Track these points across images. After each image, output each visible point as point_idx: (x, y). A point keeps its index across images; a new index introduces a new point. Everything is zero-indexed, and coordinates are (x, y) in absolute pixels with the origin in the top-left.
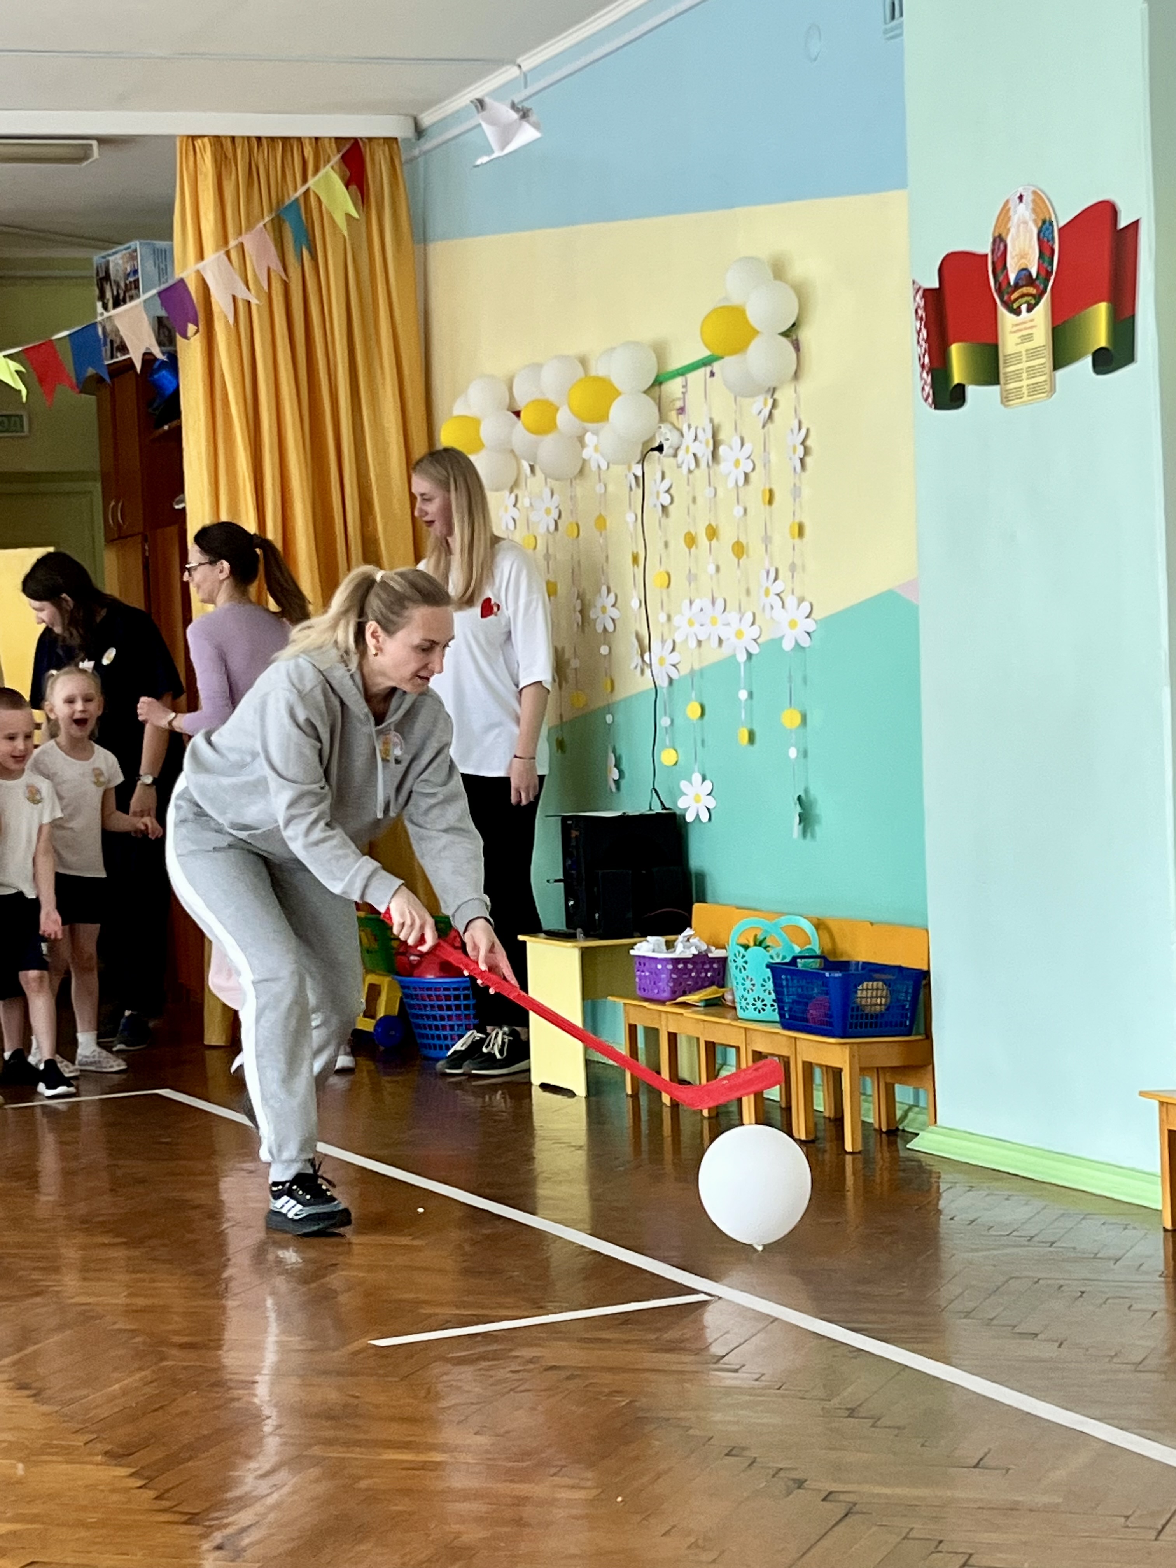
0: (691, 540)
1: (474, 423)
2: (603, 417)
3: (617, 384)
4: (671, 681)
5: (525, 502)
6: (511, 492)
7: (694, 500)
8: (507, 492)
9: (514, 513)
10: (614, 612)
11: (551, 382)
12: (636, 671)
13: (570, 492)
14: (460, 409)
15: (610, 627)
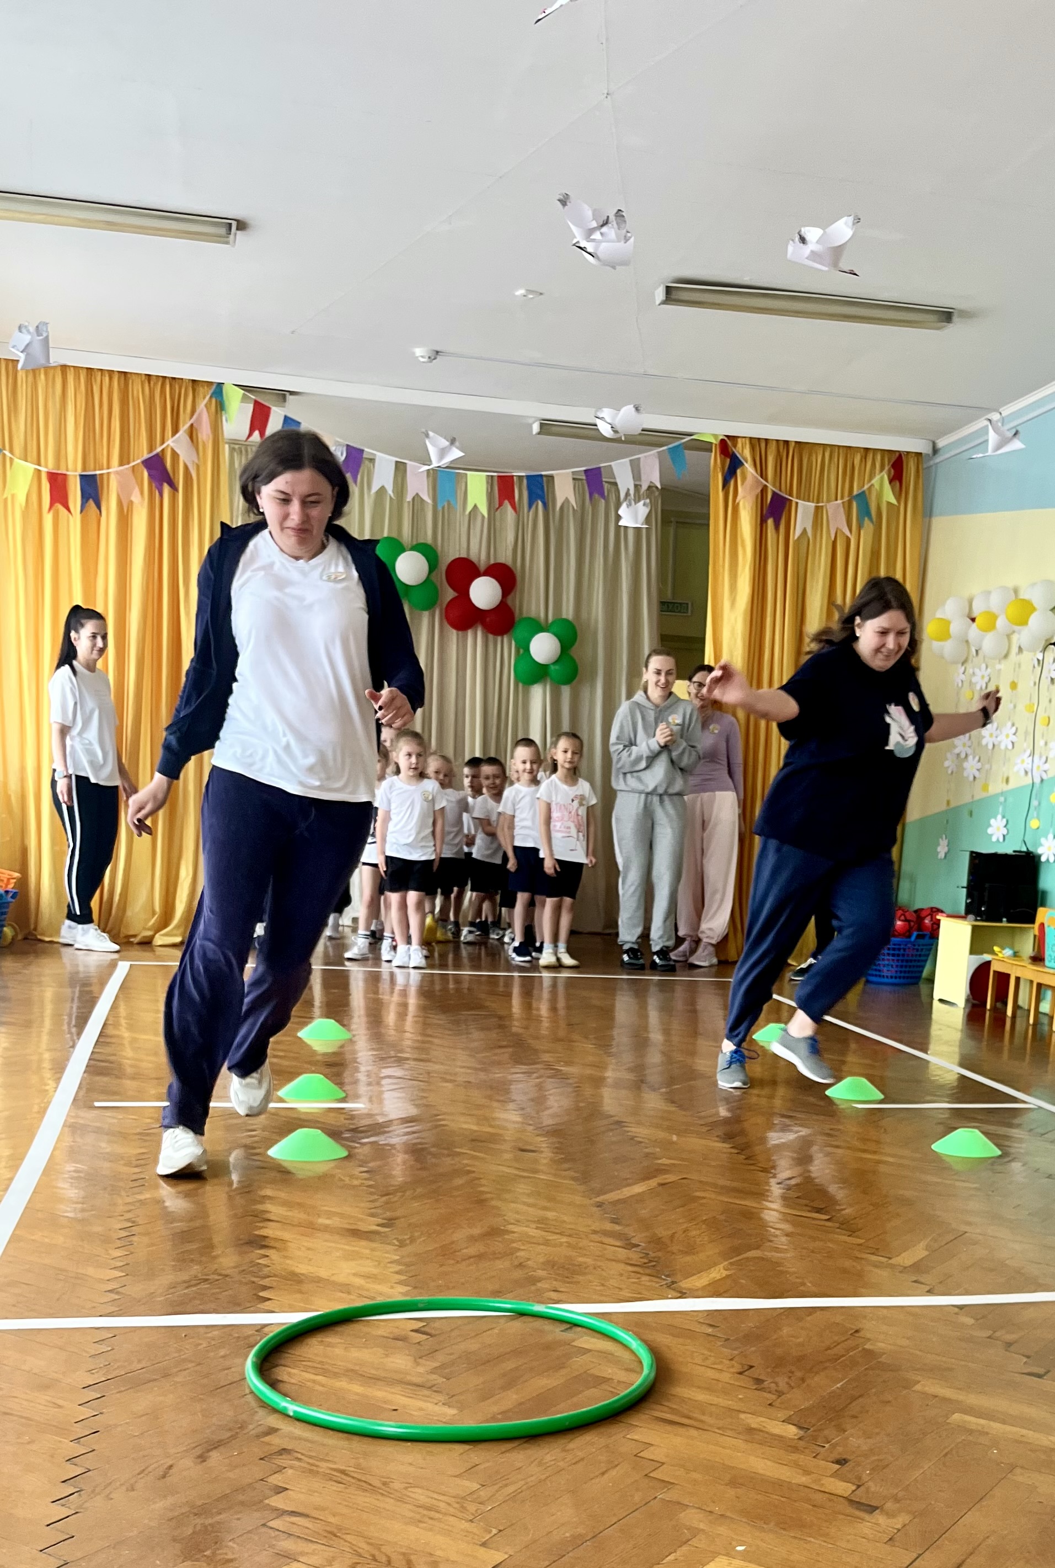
1: (947, 623)
2: (1024, 622)
3: (1035, 605)
4: (1042, 780)
5: (970, 671)
6: (963, 664)
8: (960, 665)
9: (963, 677)
10: (1014, 738)
11: (995, 602)
12: (1023, 773)
13: (998, 667)
14: (939, 615)
15: (1010, 746)
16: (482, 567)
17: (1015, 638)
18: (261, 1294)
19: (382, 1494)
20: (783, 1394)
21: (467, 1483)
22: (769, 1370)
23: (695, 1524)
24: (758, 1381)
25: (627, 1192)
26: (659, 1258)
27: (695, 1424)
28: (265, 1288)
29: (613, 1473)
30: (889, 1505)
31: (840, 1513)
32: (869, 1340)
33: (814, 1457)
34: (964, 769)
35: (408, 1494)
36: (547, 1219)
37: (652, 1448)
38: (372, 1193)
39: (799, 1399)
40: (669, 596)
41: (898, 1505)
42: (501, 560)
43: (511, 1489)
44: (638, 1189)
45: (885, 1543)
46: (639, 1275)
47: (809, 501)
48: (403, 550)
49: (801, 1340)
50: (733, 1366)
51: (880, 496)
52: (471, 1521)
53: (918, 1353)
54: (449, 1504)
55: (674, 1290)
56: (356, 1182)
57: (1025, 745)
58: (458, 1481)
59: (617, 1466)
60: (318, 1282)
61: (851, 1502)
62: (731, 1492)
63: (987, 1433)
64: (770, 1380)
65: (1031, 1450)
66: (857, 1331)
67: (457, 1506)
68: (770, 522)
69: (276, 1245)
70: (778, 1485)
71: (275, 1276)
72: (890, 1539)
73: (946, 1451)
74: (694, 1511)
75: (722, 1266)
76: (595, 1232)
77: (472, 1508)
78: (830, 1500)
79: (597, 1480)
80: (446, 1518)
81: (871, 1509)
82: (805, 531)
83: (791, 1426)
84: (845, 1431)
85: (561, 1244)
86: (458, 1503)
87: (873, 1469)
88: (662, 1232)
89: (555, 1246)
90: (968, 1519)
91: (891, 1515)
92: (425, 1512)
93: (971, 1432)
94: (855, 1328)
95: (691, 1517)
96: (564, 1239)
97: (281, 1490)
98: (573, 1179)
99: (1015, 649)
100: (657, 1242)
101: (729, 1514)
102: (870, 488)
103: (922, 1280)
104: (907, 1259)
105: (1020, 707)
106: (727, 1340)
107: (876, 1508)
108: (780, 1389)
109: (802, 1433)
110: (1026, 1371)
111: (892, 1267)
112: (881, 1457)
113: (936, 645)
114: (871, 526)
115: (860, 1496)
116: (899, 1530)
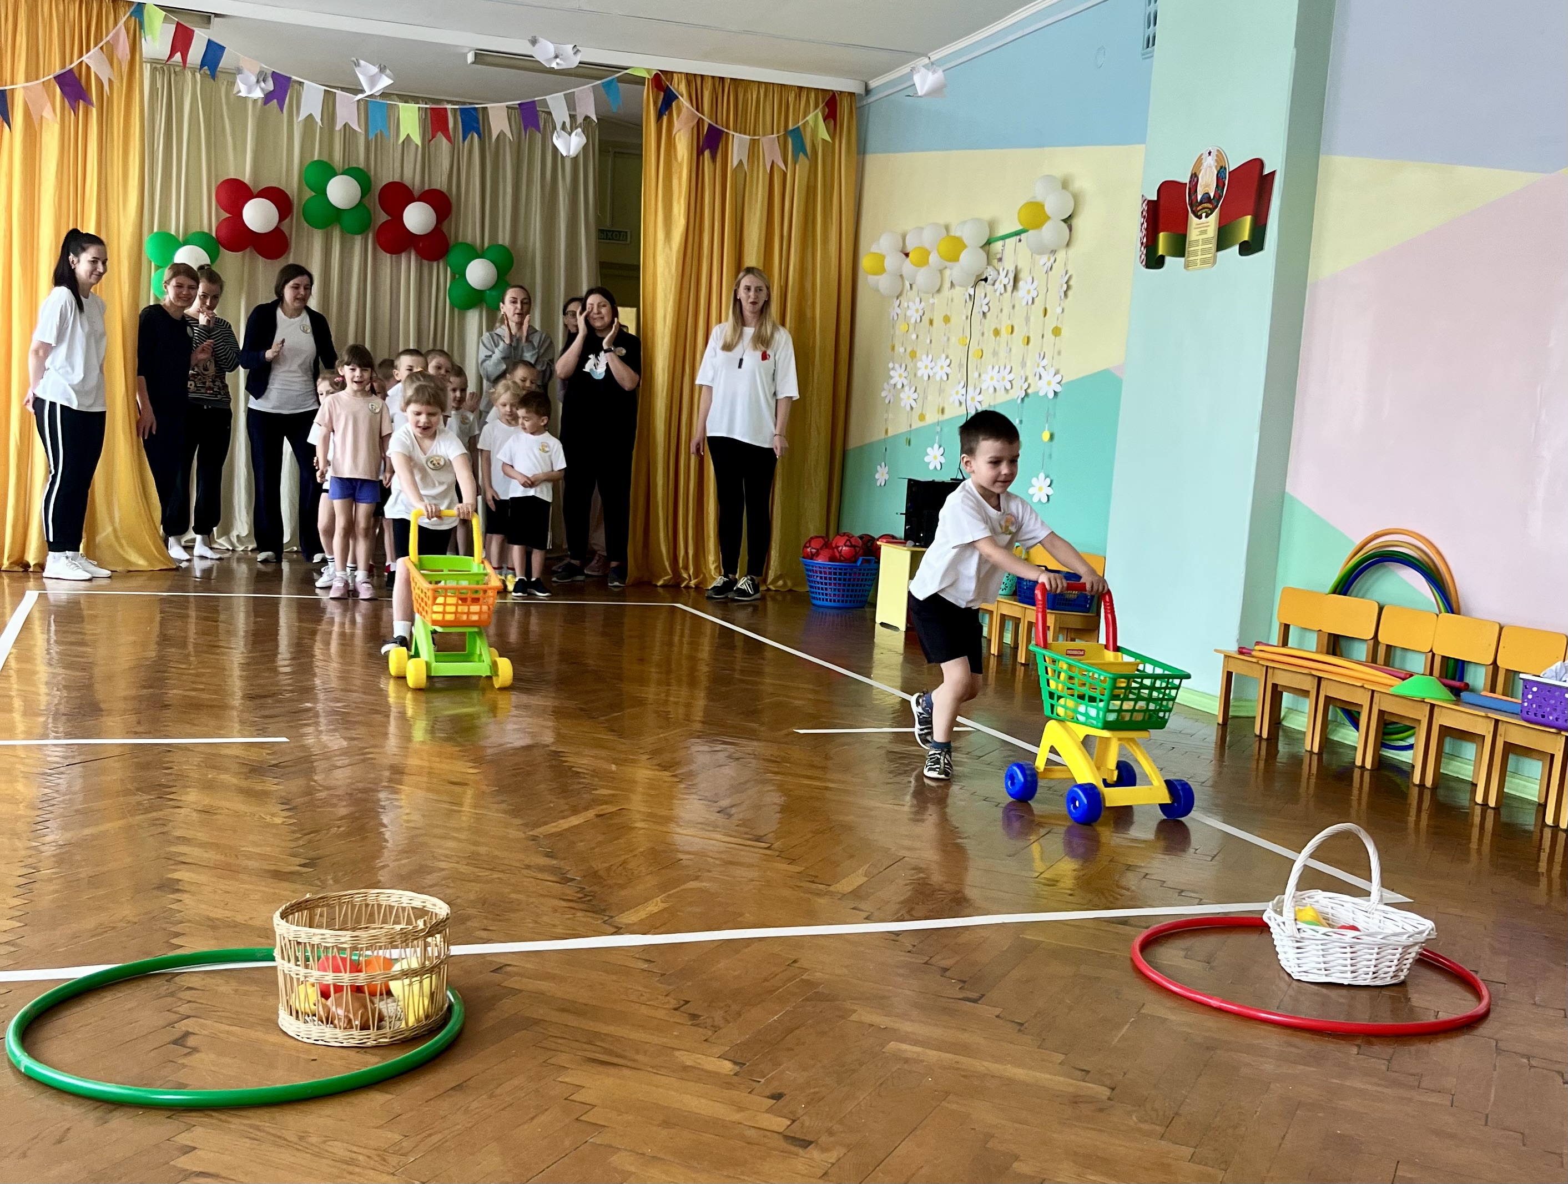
0: (997, 333)
1: (882, 257)
2: (955, 259)
3: (966, 242)
5: (905, 304)
6: (898, 297)
7: (1001, 310)
8: (895, 299)
9: (899, 311)
10: (948, 370)
11: (928, 238)
12: (958, 403)
13: (931, 301)
14: (874, 249)
15: (945, 378)
16: (416, 194)
17: (947, 273)
18: (174, 941)
19: (298, 1149)
20: (720, 1028)
21: (389, 1135)
22: (706, 1004)
23: (628, 1167)
24: (694, 1016)
25: (564, 824)
26: (595, 892)
27: (629, 1064)
28: (177, 935)
29: (542, 1119)
30: (824, 1139)
31: (774, 1149)
32: (806, 970)
33: (750, 1093)
34: (901, 399)
35: (327, 1148)
36: (478, 854)
37: (583, 1090)
38: (294, 832)
39: (735, 1034)
40: (607, 225)
41: (832, 1139)
42: (437, 187)
43: (435, 1139)
44: (575, 821)
45: (820, 1178)
46: (573, 911)
47: (745, 134)
48: (335, 174)
49: (736, 973)
50: (668, 1002)
51: (815, 130)
52: (393, 1174)
53: (855, 981)
54: (369, 1157)
55: (611, 925)
56: (278, 820)
57: (959, 376)
58: (380, 1132)
59: (546, 1110)
60: (235, 927)
61: (786, 1138)
62: (664, 1133)
63: (922, 1061)
64: (706, 1015)
65: (964, 1076)
66: (795, 961)
67: (377, 1158)
68: (707, 153)
69: (193, 888)
70: (713, 1124)
71: (189, 921)
72: (825, 1174)
73: (882, 1080)
74: (624, 1154)
75: (658, 899)
76: (528, 867)
77: (393, 1160)
78: (764, 1136)
79: (526, 1126)
80: (367, 1172)
81: (805, 1144)
82: (741, 162)
83: (727, 1062)
84: (780, 1065)
85: (492, 881)
86: (379, 1156)
87: (808, 1104)
88: (599, 866)
89: (487, 882)
90: (901, 1150)
91: (824, 1150)
92: (345, 1166)
93: (906, 1061)
94: (794, 958)
95: (622, 1161)
96: (496, 875)
97: (188, 1149)
98: (505, 812)
99: (947, 285)
100: (594, 876)
101: (661, 1155)
102: (804, 124)
103: (860, 906)
104: (846, 885)
105: (953, 340)
106: (662, 975)
107: (810, 1143)
108: (716, 1024)
109: (737, 1068)
110: (961, 997)
111: (830, 894)
112: (817, 1090)
113: (872, 279)
114: (807, 162)
115: (796, 1131)
116: (833, 1164)
